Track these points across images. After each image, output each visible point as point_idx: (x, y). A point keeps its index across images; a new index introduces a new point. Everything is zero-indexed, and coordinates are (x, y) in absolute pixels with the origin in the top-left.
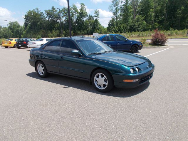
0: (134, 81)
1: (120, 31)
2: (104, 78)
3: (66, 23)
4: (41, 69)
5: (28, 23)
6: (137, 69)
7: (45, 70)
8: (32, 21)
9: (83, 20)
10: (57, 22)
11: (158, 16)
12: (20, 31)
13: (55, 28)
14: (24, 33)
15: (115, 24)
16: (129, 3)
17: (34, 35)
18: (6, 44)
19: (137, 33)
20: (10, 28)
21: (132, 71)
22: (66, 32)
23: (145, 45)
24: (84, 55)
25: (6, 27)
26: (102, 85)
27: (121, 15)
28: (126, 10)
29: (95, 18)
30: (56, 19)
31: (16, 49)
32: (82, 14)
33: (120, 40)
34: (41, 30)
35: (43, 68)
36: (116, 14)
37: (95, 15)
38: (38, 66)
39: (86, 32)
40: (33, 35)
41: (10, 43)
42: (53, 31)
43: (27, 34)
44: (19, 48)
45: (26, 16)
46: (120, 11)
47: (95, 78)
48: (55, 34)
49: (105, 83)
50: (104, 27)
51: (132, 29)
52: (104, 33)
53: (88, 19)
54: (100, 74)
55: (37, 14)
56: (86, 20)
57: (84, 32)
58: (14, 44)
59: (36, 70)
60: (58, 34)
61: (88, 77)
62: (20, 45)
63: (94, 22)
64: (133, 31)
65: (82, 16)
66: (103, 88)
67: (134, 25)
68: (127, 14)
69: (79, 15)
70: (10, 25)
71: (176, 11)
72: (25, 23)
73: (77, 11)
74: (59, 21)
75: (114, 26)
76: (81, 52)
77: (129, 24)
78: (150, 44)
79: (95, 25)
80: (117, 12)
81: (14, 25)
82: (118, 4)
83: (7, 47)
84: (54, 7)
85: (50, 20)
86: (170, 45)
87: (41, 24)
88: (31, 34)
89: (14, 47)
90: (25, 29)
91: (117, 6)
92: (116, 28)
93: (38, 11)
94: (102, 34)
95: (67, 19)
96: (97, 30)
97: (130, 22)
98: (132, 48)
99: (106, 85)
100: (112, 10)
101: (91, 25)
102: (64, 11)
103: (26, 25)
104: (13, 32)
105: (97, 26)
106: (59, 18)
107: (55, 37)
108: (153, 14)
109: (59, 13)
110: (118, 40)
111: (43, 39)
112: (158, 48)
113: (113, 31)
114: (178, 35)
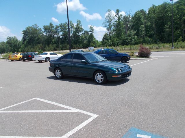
0: (119, 76)
1: (114, 45)
2: (101, 76)
3: (62, 37)
4: (58, 73)
5: (26, 38)
6: (120, 70)
7: (62, 74)
8: (31, 36)
9: (79, 35)
10: (54, 37)
11: (148, 30)
12: (18, 45)
13: (52, 43)
14: (22, 47)
15: (109, 38)
16: (121, 19)
17: (32, 49)
18: (13, 58)
19: (129, 47)
20: (8, 42)
21: (117, 71)
22: (62, 45)
23: (133, 57)
24: (88, 63)
25: (4, 42)
26: (100, 80)
27: (114, 30)
28: (118, 25)
29: (90, 33)
30: (53, 34)
31: (21, 62)
32: (78, 29)
33: (112, 53)
34: (38, 44)
35: (60, 72)
36: (109, 29)
37: (90, 30)
38: (56, 71)
39: (81, 45)
40: (30, 49)
41: (16, 57)
42: (50, 45)
43: (25, 49)
44: (24, 61)
45: (24, 31)
46: (113, 27)
47: (96, 76)
48: (52, 48)
49: (102, 79)
50: (99, 41)
51: (125, 43)
52: (99, 46)
53: (83, 34)
54: (99, 74)
55: (36, 30)
56: (82, 35)
57: (80, 45)
58: (19, 58)
59: (54, 74)
60: (55, 48)
61: (92, 76)
62: (26, 59)
63: (90, 37)
64: (125, 45)
65: (78, 31)
66: (101, 82)
67: (126, 39)
68: (119, 30)
69: (75, 30)
70: (8, 40)
71: (164, 26)
72: (23, 38)
73: (73, 27)
74: (56, 35)
75: (108, 40)
76: (87, 61)
77: (122, 38)
78: (137, 56)
79: (90, 39)
80: (110, 27)
81: (12, 40)
82: (111, 21)
83: (12, 60)
84: (51, 23)
85: (47, 35)
86: (154, 57)
87: (39, 38)
88: (29, 48)
89: (19, 60)
90: (23, 43)
91: (110, 22)
92: (110, 42)
93: (37, 27)
94: (97, 47)
95: (63, 34)
96: (92, 44)
97: (123, 36)
98: (122, 59)
99: (102, 80)
100: (106, 26)
101: (86, 39)
102: (61, 27)
103: (24, 39)
104: (11, 46)
105: (92, 40)
106: (56, 33)
107: (52, 51)
108: (144, 29)
109: (56, 28)
110: (111, 53)
111: (47, 53)
112: (144, 59)
113: (107, 45)
114: (165, 48)
